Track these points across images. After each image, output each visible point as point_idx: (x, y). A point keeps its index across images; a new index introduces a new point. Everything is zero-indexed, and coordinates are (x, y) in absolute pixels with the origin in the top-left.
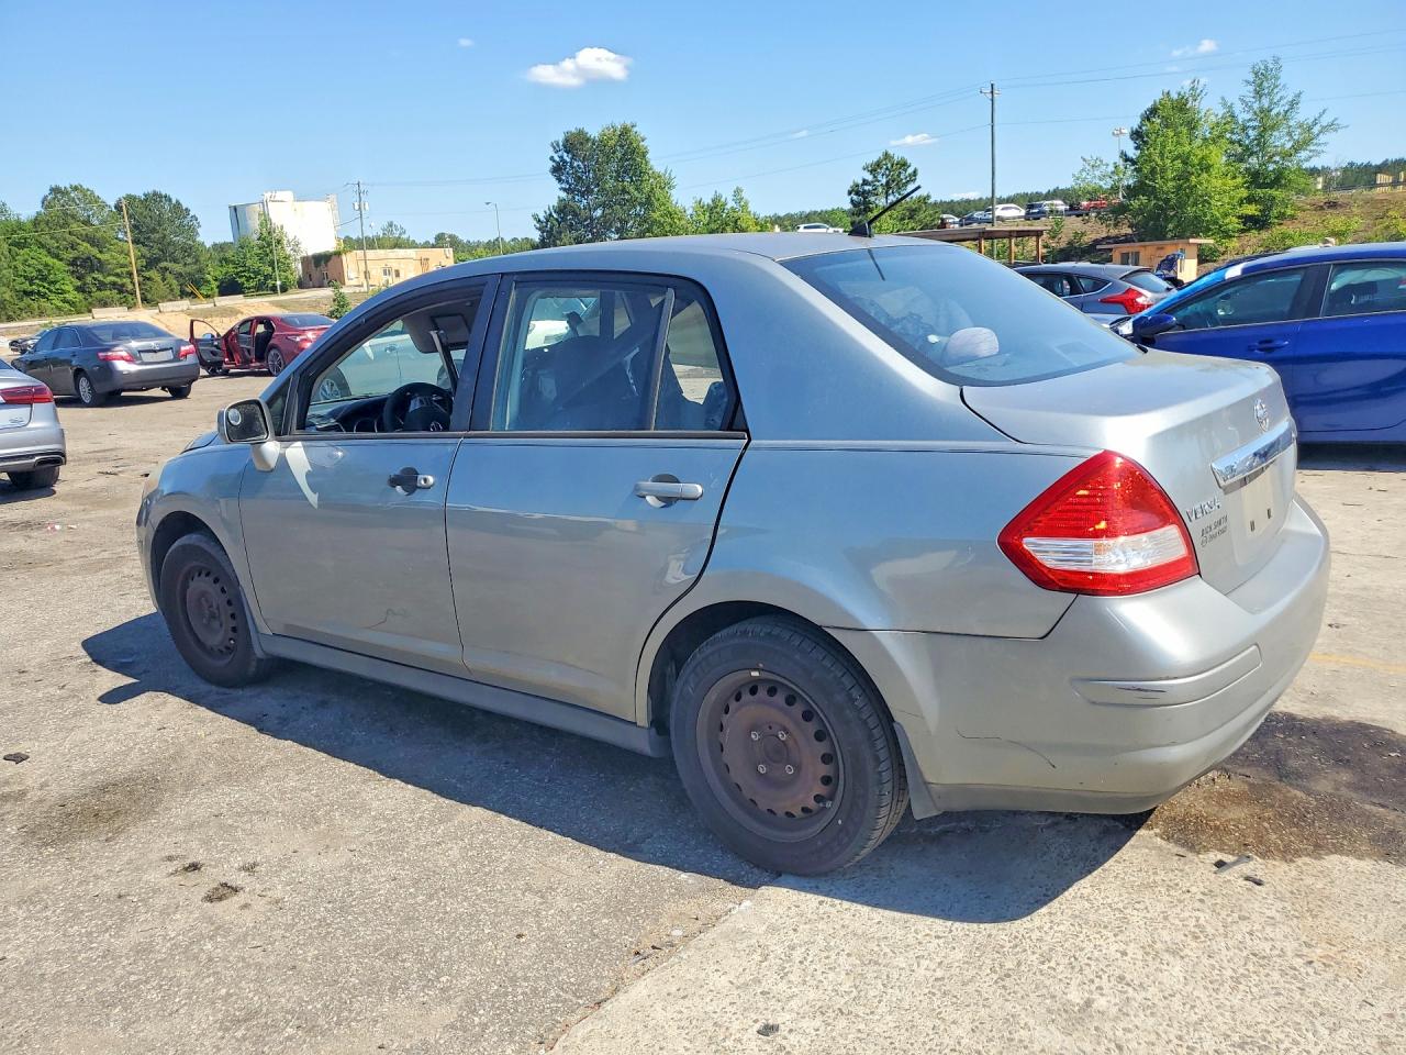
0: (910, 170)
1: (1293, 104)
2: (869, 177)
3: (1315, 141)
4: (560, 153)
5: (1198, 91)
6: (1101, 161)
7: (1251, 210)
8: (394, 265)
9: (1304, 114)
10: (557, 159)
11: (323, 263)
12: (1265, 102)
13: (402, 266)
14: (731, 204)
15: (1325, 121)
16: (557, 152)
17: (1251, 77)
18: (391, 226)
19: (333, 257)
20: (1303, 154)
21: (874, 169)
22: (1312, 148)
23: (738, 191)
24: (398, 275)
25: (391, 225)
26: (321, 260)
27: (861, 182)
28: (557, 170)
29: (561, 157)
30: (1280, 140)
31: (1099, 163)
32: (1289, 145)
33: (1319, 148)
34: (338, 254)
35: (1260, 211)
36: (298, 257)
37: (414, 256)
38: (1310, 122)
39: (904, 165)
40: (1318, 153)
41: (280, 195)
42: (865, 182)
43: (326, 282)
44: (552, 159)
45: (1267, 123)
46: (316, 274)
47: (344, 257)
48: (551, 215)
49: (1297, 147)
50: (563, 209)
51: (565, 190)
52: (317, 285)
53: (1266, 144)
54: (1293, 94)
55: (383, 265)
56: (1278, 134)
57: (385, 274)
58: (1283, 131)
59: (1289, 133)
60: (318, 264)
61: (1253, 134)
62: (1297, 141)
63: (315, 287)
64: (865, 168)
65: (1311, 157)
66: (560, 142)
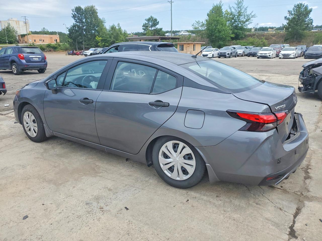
0: (157, 21)
2: (147, 22)
3: (250, 19)
4: (74, 12)
5: (221, 5)
6: (200, 22)
7: (233, 36)
8: (43, 39)
9: (248, 13)
10: (74, 14)
11: (23, 38)
12: (239, 9)
13: (45, 39)
14: (117, 28)
15: (253, 14)
16: (73, 12)
17: (236, 2)
18: (44, 29)
19: (26, 36)
20: (247, 23)
21: (149, 20)
22: (249, 21)
23: (119, 24)
24: (43, 41)
26: (23, 36)
27: (144, 23)
28: (74, 17)
29: (75, 13)
30: (242, 19)
31: (199, 22)
32: (245, 20)
34: (26, 35)
35: (235, 36)
36: (17, 35)
37: (48, 36)
38: (249, 14)
39: (156, 20)
40: (251, 23)
41: (13, 19)
42: (146, 24)
43: (24, 42)
44: (72, 14)
45: (240, 14)
46: (21, 39)
47: (28, 36)
48: (72, 28)
49: (247, 21)
50: (74, 26)
51: (76, 22)
52: (22, 42)
53: (239, 19)
54: (245, 7)
55: (39, 39)
56: (242, 17)
57: (40, 41)
58: (243, 16)
59: (245, 17)
60: (22, 38)
61: (236, 17)
62: (246, 19)
63: (21, 43)
64: (146, 20)
65: (249, 23)
66: (74, 9)
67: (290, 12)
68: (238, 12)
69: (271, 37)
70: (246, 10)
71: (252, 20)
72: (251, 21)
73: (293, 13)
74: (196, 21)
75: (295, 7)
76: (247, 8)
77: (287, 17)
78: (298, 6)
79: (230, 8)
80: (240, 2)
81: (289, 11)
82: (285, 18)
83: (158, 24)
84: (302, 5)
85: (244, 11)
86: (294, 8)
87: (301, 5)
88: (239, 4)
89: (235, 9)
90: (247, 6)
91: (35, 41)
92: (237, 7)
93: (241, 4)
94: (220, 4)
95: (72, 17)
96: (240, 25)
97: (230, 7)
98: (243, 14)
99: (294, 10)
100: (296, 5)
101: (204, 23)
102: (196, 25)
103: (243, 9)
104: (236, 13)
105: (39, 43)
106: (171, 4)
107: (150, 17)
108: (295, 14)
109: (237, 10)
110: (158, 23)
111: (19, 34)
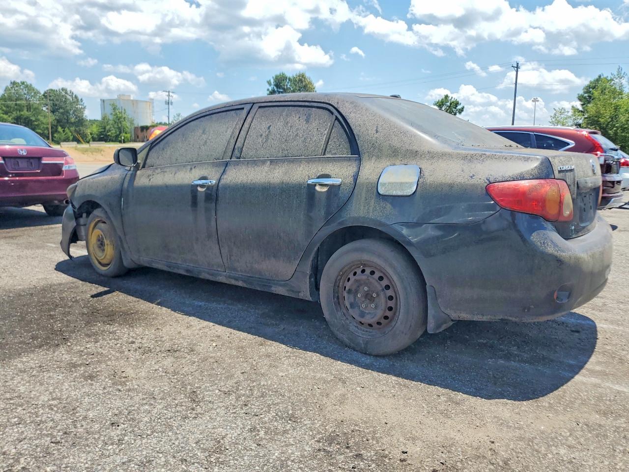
0: (459, 107)
6: (565, 109)
11: (145, 130)
19: (151, 128)
21: (440, 103)
29: (273, 89)
36: (133, 127)
39: (457, 104)
44: (268, 90)
46: (141, 135)
52: (141, 140)
60: (142, 132)
63: (139, 141)
66: (272, 81)
74: (554, 109)
83: (460, 113)
107: (444, 97)
110: (462, 111)
111: (136, 126)
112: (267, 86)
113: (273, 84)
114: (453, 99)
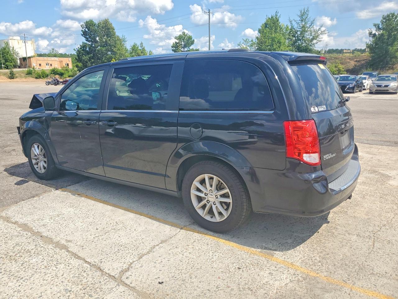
0: (192, 40)
1: (312, 23)
2: (178, 41)
3: (319, 37)
4: (85, 29)
5: (278, 16)
6: (249, 40)
8: (50, 63)
9: (316, 28)
10: (84, 31)
12: (304, 23)
13: (53, 63)
14: (140, 48)
17: (299, 14)
20: (315, 41)
21: (180, 38)
22: (317, 39)
23: (142, 43)
24: (51, 65)
25: (53, 49)
26: (24, 59)
27: (174, 43)
28: (85, 34)
30: (308, 36)
31: (247, 40)
32: (311, 37)
33: (321, 39)
36: (18, 58)
37: (57, 60)
39: (190, 38)
41: (15, 38)
42: (176, 43)
43: (26, 66)
44: (82, 31)
45: (304, 30)
46: (23, 63)
47: (32, 59)
49: (312, 39)
50: (84, 47)
51: (86, 41)
52: (24, 67)
53: (303, 37)
54: (312, 20)
55: (46, 62)
56: (307, 34)
57: (47, 65)
58: (309, 32)
59: (311, 34)
60: (24, 61)
61: (299, 33)
62: (313, 36)
63: (23, 68)
64: (176, 38)
65: (318, 42)
66: (84, 25)
67: (377, 26)
68: (301, 26)
69: (349, 60)
70: (313, 23)
71: (322, 38)
72: (320, 40)
73: (381, 26)
74: (243, 39)
75: (384, 19)
76: (314, 20)
77: (373, 33)
78: (388, 17)
79: (291, 22)
80: (303, 13)
81: (375, 25)
82: (370, 34)
83: (193, 44)
84: (395, 17)
85: (310, 25)
86: (382, 20)
87: (393, 16)
88: (303, 16)
89: (298, 23)
90: (314, 19)
91: (40, 65)
92: (300, 20)
93: (306, 16)
94: (276, 15)
95: (83, 35)
96: (304, 44)
97: (291, 20)
98: (309, 29)
99: (382, 23)
100: (385, 16)
101: (254, 41)
102: (243, 45)
103: (309, 23)
104: (298, 28)
105: (46, 68)
106: (209, 15)
107: (181, 34)
108: (384, 29)
109: (300, 24)
110: (193, 42)
111: (21, 57)
112: (81, 29)
113: (85, 27)
114: (187, 35)
